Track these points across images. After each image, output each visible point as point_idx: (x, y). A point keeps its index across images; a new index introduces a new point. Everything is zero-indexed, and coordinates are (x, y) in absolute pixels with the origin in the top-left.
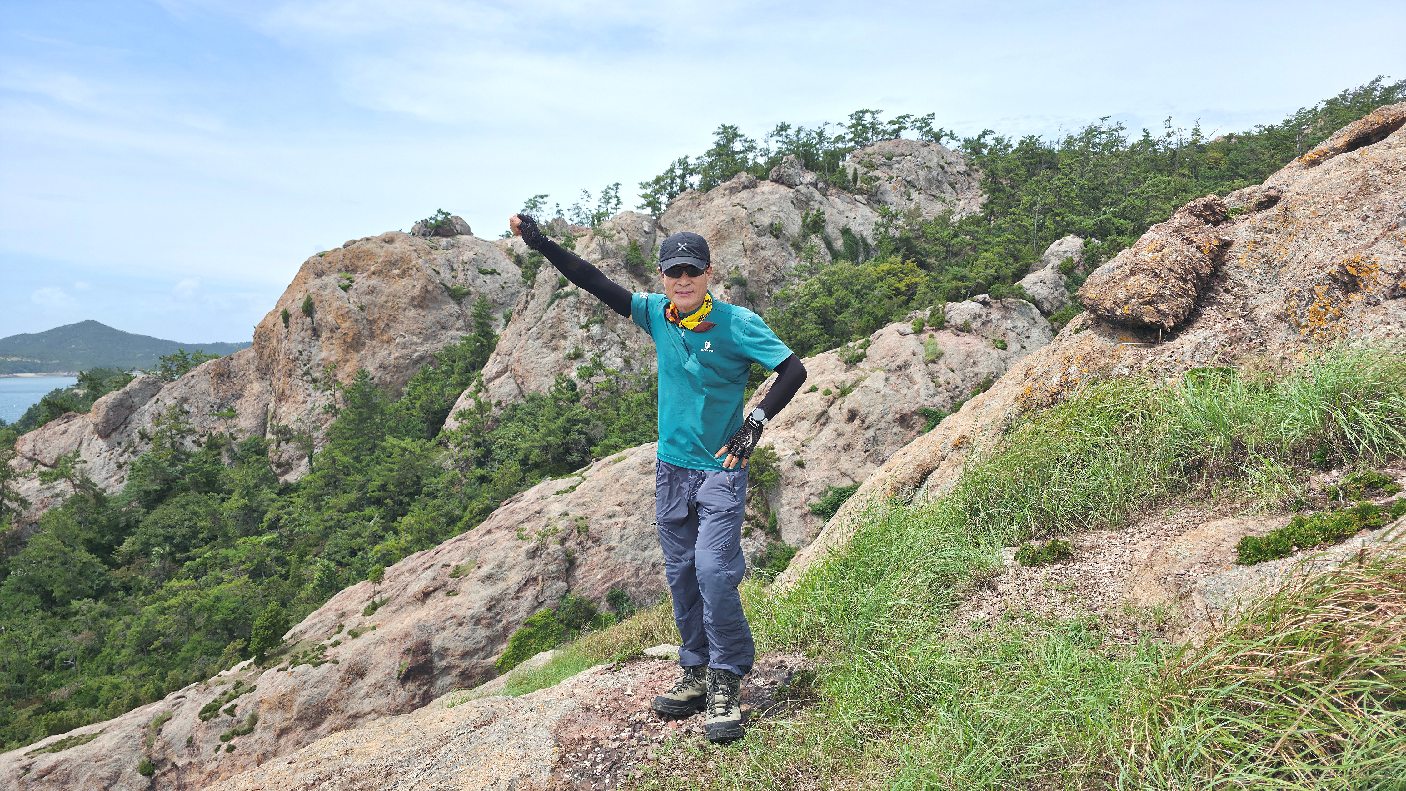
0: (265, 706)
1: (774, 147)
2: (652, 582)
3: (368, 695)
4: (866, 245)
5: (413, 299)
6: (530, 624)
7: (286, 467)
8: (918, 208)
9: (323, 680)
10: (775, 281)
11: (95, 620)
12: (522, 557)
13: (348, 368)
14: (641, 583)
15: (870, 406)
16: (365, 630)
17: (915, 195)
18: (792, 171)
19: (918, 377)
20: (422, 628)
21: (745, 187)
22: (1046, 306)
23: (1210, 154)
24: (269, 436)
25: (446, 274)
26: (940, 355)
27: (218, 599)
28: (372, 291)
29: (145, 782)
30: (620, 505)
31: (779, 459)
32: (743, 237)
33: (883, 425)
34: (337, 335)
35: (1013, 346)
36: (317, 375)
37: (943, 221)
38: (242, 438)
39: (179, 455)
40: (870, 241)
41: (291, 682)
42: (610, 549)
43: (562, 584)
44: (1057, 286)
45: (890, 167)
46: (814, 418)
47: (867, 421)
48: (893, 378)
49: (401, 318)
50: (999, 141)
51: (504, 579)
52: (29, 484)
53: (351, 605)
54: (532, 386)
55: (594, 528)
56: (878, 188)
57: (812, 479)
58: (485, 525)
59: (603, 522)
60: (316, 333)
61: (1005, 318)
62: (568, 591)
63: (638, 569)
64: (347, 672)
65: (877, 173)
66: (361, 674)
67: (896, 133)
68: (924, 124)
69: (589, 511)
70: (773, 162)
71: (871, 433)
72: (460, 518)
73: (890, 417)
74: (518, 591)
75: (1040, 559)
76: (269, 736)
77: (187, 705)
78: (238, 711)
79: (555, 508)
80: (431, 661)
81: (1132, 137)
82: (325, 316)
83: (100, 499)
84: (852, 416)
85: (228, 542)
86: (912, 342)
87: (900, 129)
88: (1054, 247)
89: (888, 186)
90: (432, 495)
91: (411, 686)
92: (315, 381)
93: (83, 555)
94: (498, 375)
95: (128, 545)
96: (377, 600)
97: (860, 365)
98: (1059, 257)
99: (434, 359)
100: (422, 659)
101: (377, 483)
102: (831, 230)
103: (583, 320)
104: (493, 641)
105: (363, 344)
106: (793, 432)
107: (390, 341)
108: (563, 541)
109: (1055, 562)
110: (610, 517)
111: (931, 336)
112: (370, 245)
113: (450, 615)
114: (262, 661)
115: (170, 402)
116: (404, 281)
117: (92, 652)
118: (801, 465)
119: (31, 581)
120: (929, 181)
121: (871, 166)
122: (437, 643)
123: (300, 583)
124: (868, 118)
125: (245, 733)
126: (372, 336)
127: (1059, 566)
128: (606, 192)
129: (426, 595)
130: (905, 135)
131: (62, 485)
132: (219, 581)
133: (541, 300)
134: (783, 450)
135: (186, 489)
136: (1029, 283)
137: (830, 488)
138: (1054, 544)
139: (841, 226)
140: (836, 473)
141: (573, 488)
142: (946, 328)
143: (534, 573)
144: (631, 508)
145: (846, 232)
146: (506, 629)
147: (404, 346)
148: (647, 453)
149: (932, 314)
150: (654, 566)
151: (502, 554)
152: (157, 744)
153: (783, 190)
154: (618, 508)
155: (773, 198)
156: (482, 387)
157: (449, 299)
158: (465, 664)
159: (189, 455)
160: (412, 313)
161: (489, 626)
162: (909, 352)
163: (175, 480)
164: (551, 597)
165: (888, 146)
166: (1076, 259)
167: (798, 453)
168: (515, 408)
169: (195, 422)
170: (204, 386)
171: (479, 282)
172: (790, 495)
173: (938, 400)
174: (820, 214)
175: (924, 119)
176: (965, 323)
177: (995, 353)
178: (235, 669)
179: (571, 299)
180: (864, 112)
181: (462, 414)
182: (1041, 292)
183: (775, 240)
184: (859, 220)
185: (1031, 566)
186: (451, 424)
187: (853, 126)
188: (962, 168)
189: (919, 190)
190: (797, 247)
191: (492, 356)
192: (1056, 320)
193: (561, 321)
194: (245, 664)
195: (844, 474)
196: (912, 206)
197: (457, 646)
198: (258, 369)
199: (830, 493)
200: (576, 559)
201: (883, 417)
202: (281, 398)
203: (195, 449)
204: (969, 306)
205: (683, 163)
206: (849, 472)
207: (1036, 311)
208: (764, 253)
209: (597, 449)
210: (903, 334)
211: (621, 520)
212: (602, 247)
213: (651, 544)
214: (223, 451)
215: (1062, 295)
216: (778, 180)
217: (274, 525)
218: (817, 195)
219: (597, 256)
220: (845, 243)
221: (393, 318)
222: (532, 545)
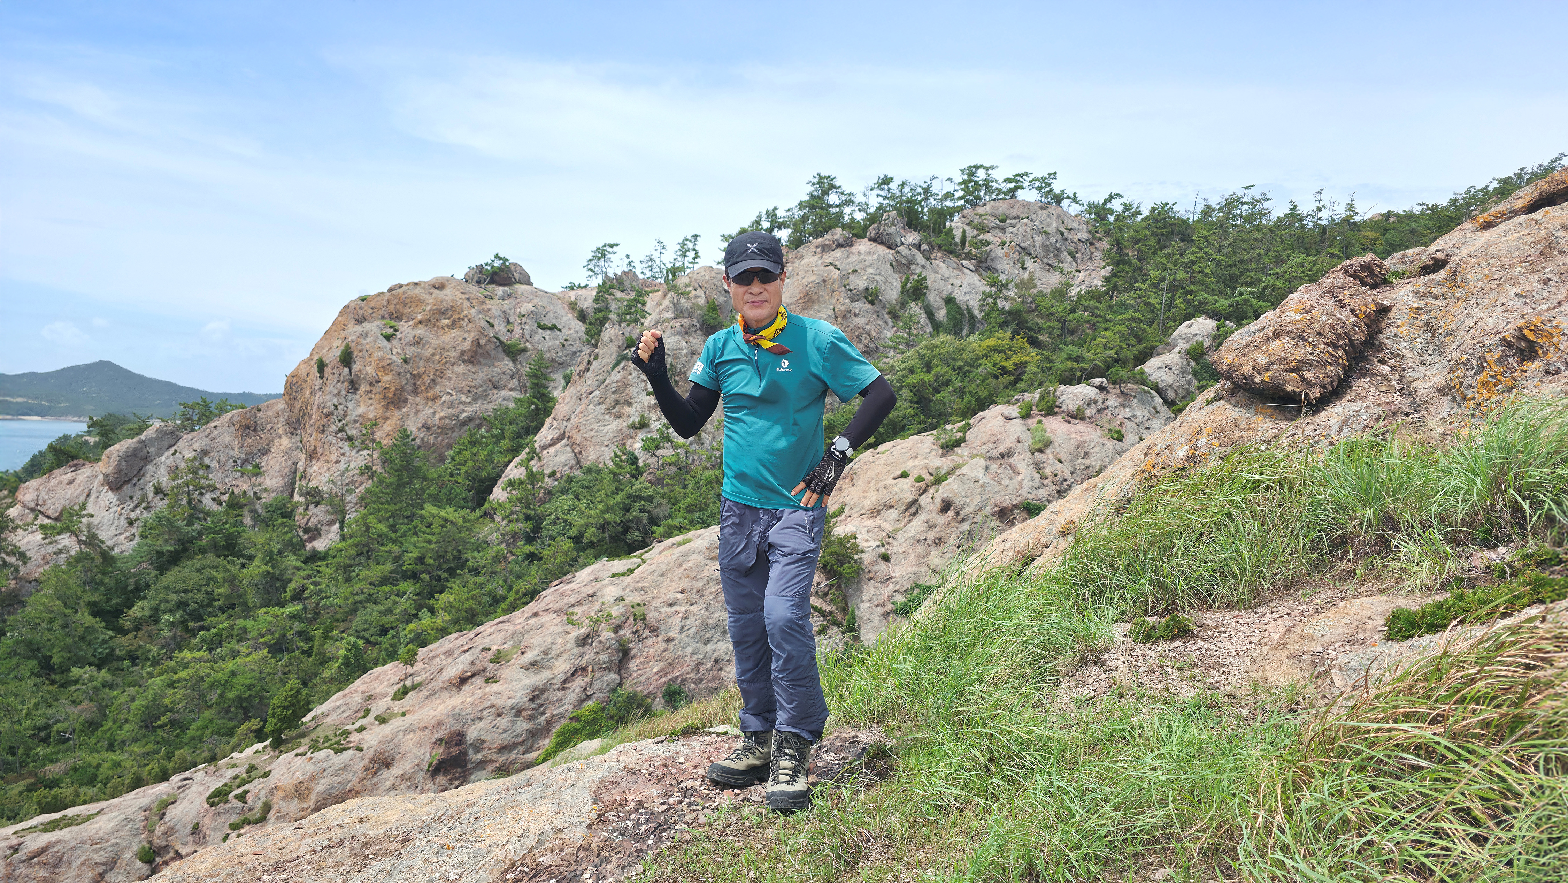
0: (280, 794)
1: (874, 202)
2: (714, 679)
3: (394, 787)
4: (972, 317)
5: (463, 353)
6: (575, 719)
7: (315, 533)
8: (1031, 279)
9: (345, 768)
11: (96, 690)
12: (571, 644)
13: (388, 426)
14: (701, 680)
15: (967, 497)
16: (394, 716)
17: (1029, 264)
18: (892, 229)
19: (1022, 466)
20: (457, 716)
21: (839, 246)
22: (1171, 394)
23: (1364, 233)
24: (297, 498)
25: (500, 328)
26: (1048, 443)
27: (234, 674)
28: (418, 342)
29: (145, 870)
30: (682, 592)
31: (862, 551)
32: (834, 301)
33: (979, 518)
34: (377, 389)
35: (1130, 438)
36: (353, 432)
37: (1060, 294)
38: (267, 498)
39: (195, 512)
40: (976, 312)
41: (310, 768)
42: (669, 640)
43: (613, 677)
44: (1184, 372)
45: (1003, 230)
46: (903, 508)
47: (963, 514)
48: (994, 467)
49: (449, 374)
50: (1127, 207)
51: (550, 668)
52: (30, 537)
53: (379, 688)
54: (591, 456)
55: (652, 616)
56: (989, 253)
57: (897, 574)
58: (532, 607)
59: (663, 610)
60: (353, 386)
61: (1123, 405)
62: (620, 684)
63: (699, 664)
64: (372, 761)
65: (988, 237)
66: (387, 764)
67: (1012, 192)
68: (1044, 185)
69: (648, 597)
70: (873, 218)
71: (966, 526)
72: (504, 598)
73: (988, 510)
74: (565, 682)
75: (1156, 636)
77: (195, 788)
78: (250, 798)
79: (610, 592)
80: (465, 753)
81: (1278, 210)
82: (365, 367)
83: (107, 558)
84: (946, 506)
85: (247, 611)
86: (1017, 427)
87: (1016, 188)
88: (1183, 328)
89: (1000, 252)
90: (476, 571)
91: (441, 780)
92: (350, 439)
93: (85, 618)
94: (554, 443)
95: (138, 609)
96: (408, 683)
97: (958, 450)
98: (1188, 339)
99: (483, 422)
100: (455, 751)
101: (415, 554)
102: (934, 298)
104: (534, 735)
105: (406, 401)
106: (878, 521)
107: (435, 398)
108: (617, 629)
109: (1173, 639)
110: (671, 605)
111: (1039, 422)
112: (418, 291)
113: (488, 704)
114: (279, 745)
115: (189, 455)
116: (454, 333)
117: (92, 725)
118: (886, 558)
119: (29, 644)
120: (1046, 248)
121: (982, 229)
122: (472, 734)
123: (324, 661)
124: (981, 174)
125: (257, 822)
126: (416, 392)
127: (1177, 643)
128: (683, 244)
129: (463, 681)
130: (1021, 195)
131: (66, 540)
132: (235, 654)
133: (605, 361)
134: (867, 541)
135: (203, 551)
136: (1153, 367)
137: (920, 585)
138: (1173, 619)
139: (945, 294)
140: (924, 569)
141: (631, 571)
142: (1056, 414)
143: (584, 662)
144: (694, 597)
145: (950, 301)
146: (549, 723)
147: (451, 405)
149: (1042, 398)
150: (716, 661)
151: (549, 640)
152: (159, 830)
153: (882, 250)
154: (679, 596)
155: (870, 259)
156: (535, 455)
157: (503, 355)
158: (502, 759)
159: (207, 514)
160: (461, 368)
161: (531, 718)
162: (1013, 438)
163: (191, 540)
164: (601, 690)
165: (1003, 207)
166: (1206, 343)
167: (883, 545)
168: (571, 479)
169: (215, 477)
170: (227, 439)
171: (537, 337)
172: (872, 591)
173: (1041, 492)
174: (922, 280)
175: (1044, 179)
176: (1078, 409)
177: (1110, 444)
178: (249, 751)
180: (977, 168)
181: (511, 484)
182: (1165, 378)
183: (870, 306)
184: (965, 288)
185: (1146, 642)
186: (499, 494)
187: (964, 182)
188: (1084, 235)
189: (1035, 258)
190: (894, 315)
191: (548, 421)
193: (626, 385)
194: (260, 746)
195: (932, 570)
196: (1026, 276)
197: (495, 738)
198: (287, 422)
199: (920, 591)
200: (630, 649)
201: (980, 510)
202: (312, 455)
203: (215, 508)
204: (1084, 391)
205: (771, 215)
206: (938, 568)
207: (1158, 400)
208: (857, 320)
209: (659, 530)
210: (1009, 418)
211: (683, 609)
212: (675, 305)
213: (717, 636)
214: (246, 511)
215: (1189, 383)
216: (877, 240)
217: (298, 596)
218: (920, 258)
219: (669, 315)
220: (948, 314)
221: (441, 374)
222: (583, 631)
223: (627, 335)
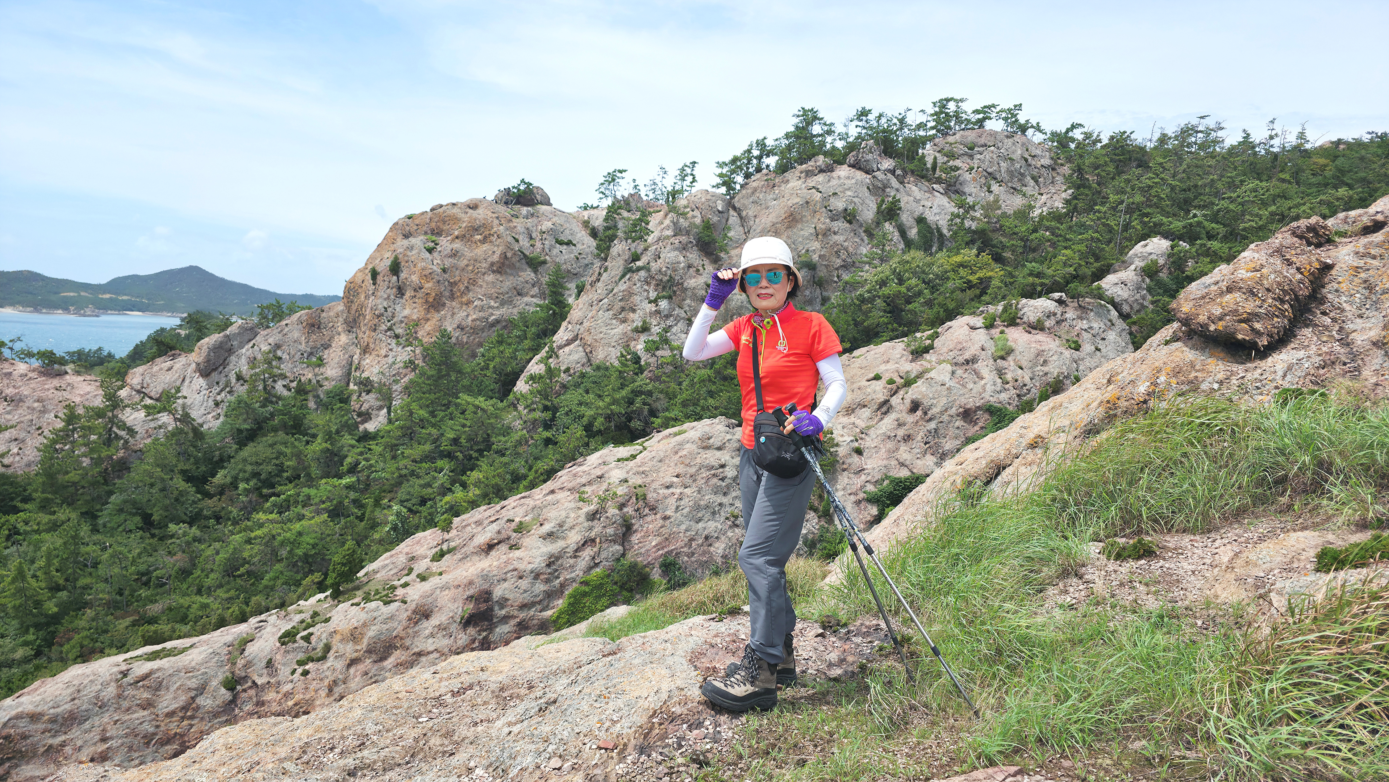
0: (338, 637)
1: (853, 132)
2: (704, 553)
3: (432, 635)
4: (941, 235)
5: (492, 264)
6: (585, 583)
7: (366, 416)
8: (996, 201)
9: (392, 618)
10: (845, 267)
11: (188, 544)
12: (582, 519)
13: (428, 327)
14: (693, 554)
15: (934, 398)
16: (432, 575)
17: (995, 187)
18: (870, 157)
19: (985, 372)
20: (485, 577)
21: (821, 171)
22: (1126, 308)
23: (1315, 159)
24: (352, 386)
25: (524, 243)
26: (1010, 351)
27: (300, 534)
28: (454, 254)
29: (228, 695)
30: (677, 476)
31: (837, 445)
32: (816, 220)
33: (945, 418)
34: (420, 294)
35: (1087, 348)
36: (399, 331)
37: (1022, 215)
38: (328, 386)
39: (270, 397)
40: (945, 231)
41: (363, 616)
42: (666, 518)
43: (618, 548)
44: (1139, 288)
45: (971, 157)
46: (876, 407)
47: (930, 414)
48: (960, 372)
49: (480, 282)
50: (1088, 135)
51: (564, 538)
52: (136, 415)
53: (420, 551)
54: (600, 355)
55: (651, 496)
56: (957, 178)
57: (869, 467)
58: (549, 485)
59: (661, 492)
60: (401, 291)
61: (1081, 318)
62: (623, 555)
63: (692, 540)
64: (414, 612)
65: (958, 163)
66: (427, 615)
67: (980, 123)
68: (1010, 116)
69: (648, 480)
70: (851, 147)
71: (932, 425)
72: (525, 477)
73: (953, 411)
74: (576, 551)
75: (1126, 554)
76: (340, 665)
77: (269, 629)
78: (313, 639)
79: (616, 474)
80: (492, 609)
81: (1231, 138)
82: (410, 276)
83: (198, 433)
84: (915, 406)
85: (311, 481)
86: (981, 336)
87: (984, 119)
88: (1138, 248)
89: (967, 176)
90: (501, 453)
91: (471, 631)
92: (397, 336)
93: (180, 483)
94: (569, 343)
95: (221, 477)
96: (445, 547)
97: (927, 356)
98: (1143, 258)
99: (509, 324)
100: (483, 607)
101: (450, 437)
102: (906, 218)
103: (653, 295)
104: (550, 595)
105: (444, 305)
106: (852, 419)
107: (468, 303)
108: (621, 506)
109: (1139, 558)
110: (668, 487)
111: (1002, 332)
112: (455, 210)
113: (511, 567)
114: (337, 595)
115: (265, 348)
116: (485, 247)
117: (185, 573)
118: (859, 452)
119: (134, 503)
120: (1011, 173)
121: (951, 156)
122: (498, 593)
123: (374, 526)
124: (952, 106)
125: (319, 660)
126: (452, 297)
127: (1143, 562)
128: (683, 170)
129: (490, 547)
130: (989, 125)
131: (165, 418)
132: (301, 518)
133: (613, 273)
134: (842, 436)
135: (275, 430)
136: (1109, 283)
137: (887, 477)
138: (1139, 542)
139: (917, 214)
140: (894, 462)
141: (634, 457)
142: (1017, 325)
143: (593, 535)
144: (688, 481)
145: (921, 221)
146: (563, 586)
147: (482, 309)
148: (707, 429)
149: (1005, 310)
150: (707, 538)
151: (564, 514)
152: (240, 662)
153: (860, 175)
154: (675, 479)
155: (849, 183)
156: (553, 353)
157: (526, 266)
158: (522, 615)
159: (279, 398)
160: (490, 278)
161: (547, 581)
162: (977, 346)
163: (266, 420)
164: (607, 559)
165: (971, 136)
166: (1161, 261)
167: (857, 440)
168: (583, 375)
169: (286, 368)
170: (296, 335)
171: (555, 251)
172: (846, 481)
173: (1004, 396)
174: (896, 202)
175: (1010, 110)
176: (1039, 321)
177: (1067, 353)
178: (313, 600)
179: (643, 273)
180: (948, 100)
181: (532, 378)
182: (1121, 293)
183: (848, 225)
184: (935, 210)
185: (1116, 560)
186: (521, 386)
187: (936, 114)
188: (1046, 161)
189: (1000, 182)
190: (870, 234)
191: (564, 324)
192: (1134, 323)
193: (631, 294)
194: (321, 596)
195: (902, 464)
196: (992, 198)
197: (517, 598)
198: (346, 322)
199: (886, 482)
200: (633, 525)
201: (946, 410)
202: (366, 350)
203: (285, 393)
204: (1044, 304)
205: (761, 144)
206: (907, 463)
207: (1114, 313)
208: (836, 237)
209: (658, 421)
210: (973, 328)
211: (678, 491)
212: (675, 224)
213: (708, 516)
214: (310, 397)
215: (1144, 298)
216: (856, 166)
217: (353, 470)
218: (894, 182)
219: (670, 233)
220: (919, 232)
221: (473, 282)
222: (593, 507)
223: (633, 250)
